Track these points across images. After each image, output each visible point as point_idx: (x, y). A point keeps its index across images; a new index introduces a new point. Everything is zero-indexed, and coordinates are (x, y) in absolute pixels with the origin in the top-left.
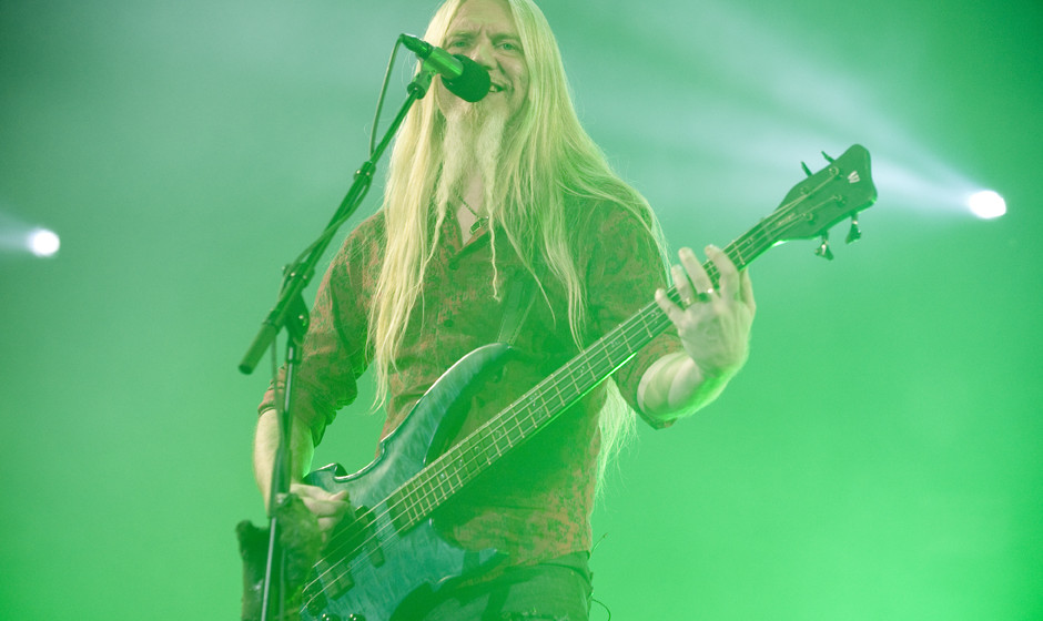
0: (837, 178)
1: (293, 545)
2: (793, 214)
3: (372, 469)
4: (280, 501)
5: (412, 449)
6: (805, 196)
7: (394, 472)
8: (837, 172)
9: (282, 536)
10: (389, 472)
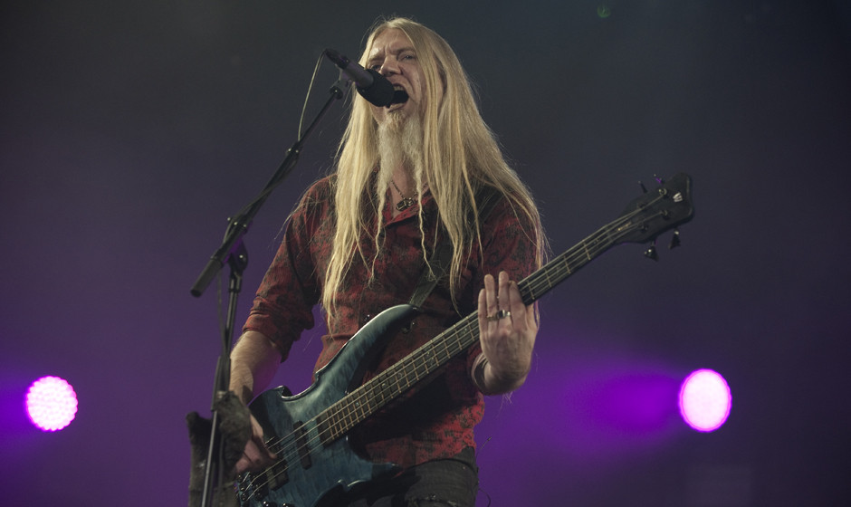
0: (665, 197)
1: (230, 431)
2: (630, 223)
3: (308, 393)
4: (220, 397)
5: (338, 381)
6: (640, 210)
7: (324, 397)
8: (666, 193)
9: (221, 425)
10: (320, 397)
